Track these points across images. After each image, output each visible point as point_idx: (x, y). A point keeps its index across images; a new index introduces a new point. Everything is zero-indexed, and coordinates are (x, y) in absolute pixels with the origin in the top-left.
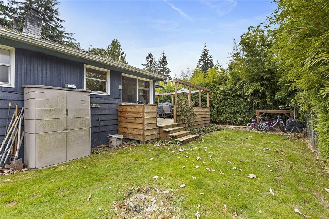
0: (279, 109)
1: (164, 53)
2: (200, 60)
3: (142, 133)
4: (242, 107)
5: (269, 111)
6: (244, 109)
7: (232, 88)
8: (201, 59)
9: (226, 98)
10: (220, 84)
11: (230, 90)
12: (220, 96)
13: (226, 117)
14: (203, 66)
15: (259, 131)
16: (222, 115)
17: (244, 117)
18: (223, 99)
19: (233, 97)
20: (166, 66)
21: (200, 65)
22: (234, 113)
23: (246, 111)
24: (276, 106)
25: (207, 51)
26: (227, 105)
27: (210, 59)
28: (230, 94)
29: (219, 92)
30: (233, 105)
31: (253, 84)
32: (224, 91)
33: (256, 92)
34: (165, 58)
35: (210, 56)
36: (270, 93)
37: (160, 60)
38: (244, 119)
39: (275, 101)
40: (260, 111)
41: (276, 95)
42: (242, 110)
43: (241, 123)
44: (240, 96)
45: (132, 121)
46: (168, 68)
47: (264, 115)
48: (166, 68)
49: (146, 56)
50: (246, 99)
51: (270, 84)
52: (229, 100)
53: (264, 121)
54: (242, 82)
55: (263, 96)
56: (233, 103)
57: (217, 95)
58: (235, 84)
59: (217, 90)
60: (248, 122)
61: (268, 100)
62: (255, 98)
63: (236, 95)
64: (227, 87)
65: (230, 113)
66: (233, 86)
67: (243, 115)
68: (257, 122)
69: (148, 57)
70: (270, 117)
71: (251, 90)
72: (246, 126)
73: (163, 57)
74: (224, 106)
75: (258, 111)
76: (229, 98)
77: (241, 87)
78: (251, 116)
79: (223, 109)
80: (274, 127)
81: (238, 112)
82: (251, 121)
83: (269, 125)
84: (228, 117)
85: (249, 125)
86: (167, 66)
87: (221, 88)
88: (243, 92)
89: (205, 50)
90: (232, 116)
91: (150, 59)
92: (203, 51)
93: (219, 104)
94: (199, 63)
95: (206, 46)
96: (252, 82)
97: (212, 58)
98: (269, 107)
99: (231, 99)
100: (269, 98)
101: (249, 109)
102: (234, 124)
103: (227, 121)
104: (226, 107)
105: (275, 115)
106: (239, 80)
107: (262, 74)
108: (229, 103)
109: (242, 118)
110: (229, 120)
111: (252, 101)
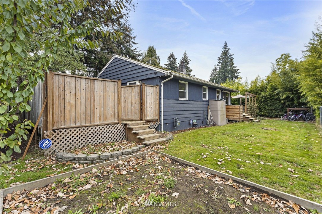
0: (302, 107)
1: (185, 53)
2: (219, 58)
3: (239, 118)
4: (277, 106)
5: (296, 109)
6: (278, 107)
7: (270, 94)
8: (221, 57)
9: (266, 100)
10: (261, 91)
11: (269, 96)
12: (262, 99)
13: (265, 112)
14: (222, 64)
15: (289, 120)
16: (262, 111)
17: (278, 112)
18: (264, 101)
19: (271, 100)
20: (187, 66)
21: (220, 63)
22: (271, 110)
23: (280, 109)
24: (300, 106)
25: (227, 50)
26: (266, 105)
27: (230, 57)
28: (269, 98)
29: (261, 96)
30: (271, 105)
31: (286, 93)
32: (265, 96)
33: (288, 97)
34: (187, 58)
35: (230, 55)
36: (297, 98)
37: (182, 60)
38: (278, 114)
39: (300, 103)
40: (290, 109)
41: (300, 100)
42: (277, 108)
43: (276, 116)
44: (276, 99)
45: (233, 113)
46: (189, 68)
47: (292, 111)
48: (188, 67)
49: (168, 56)
50: (280, 101)
51: (296, 93)
52: (268, 102)
53: (292, 115)
54: (278, 91)
55: (292, 99)
56: (271, 103)
57: (259, 98)
58: (273, 91)
59: (259, 95)
60: (281, 116)
61: (295, 102)
62: (287, 101)
63: (274, 99)
64: (267, 93)
65: (269, 110)
66: (272, 93)
67: (277, 111)
68: (288, 115)
69: (170, 58)
70: (296, 112)
71: (284, 96)
72: (280, 118)
73: (185, 57)
74: (264, 105)
75: (288, 109)
76: (268, 100)
77: (278, 94)
78: (283, 112)
79: (263, 107)
80: (299, 118)
81: (274, 109)
82: (283, 115)
83: (296, 117)
84: (267, 112)
85: (282, 117)
86: (189, 66)
87: (263, 94)
88: (279, 97)
89: (226, 49)
90: (270, 112)
91: (172, 59)
92: (223, 50)
93: (260, 104)
94: (218, 61)
95: (226, 45)
96: (286, 91)
97: (232, 56)
98: (296, 107)
99: (269, 101)
100: (296, 101)
101: (282, 107)
102: (271, 117)
103: (266, 115)
104: (266, 106)
105: (300, 111)
106: (276, 89)
107: (292, 88)
108: (268, 103)
109: (277, 113)
110: (267, 114)
111: (285, 103)
